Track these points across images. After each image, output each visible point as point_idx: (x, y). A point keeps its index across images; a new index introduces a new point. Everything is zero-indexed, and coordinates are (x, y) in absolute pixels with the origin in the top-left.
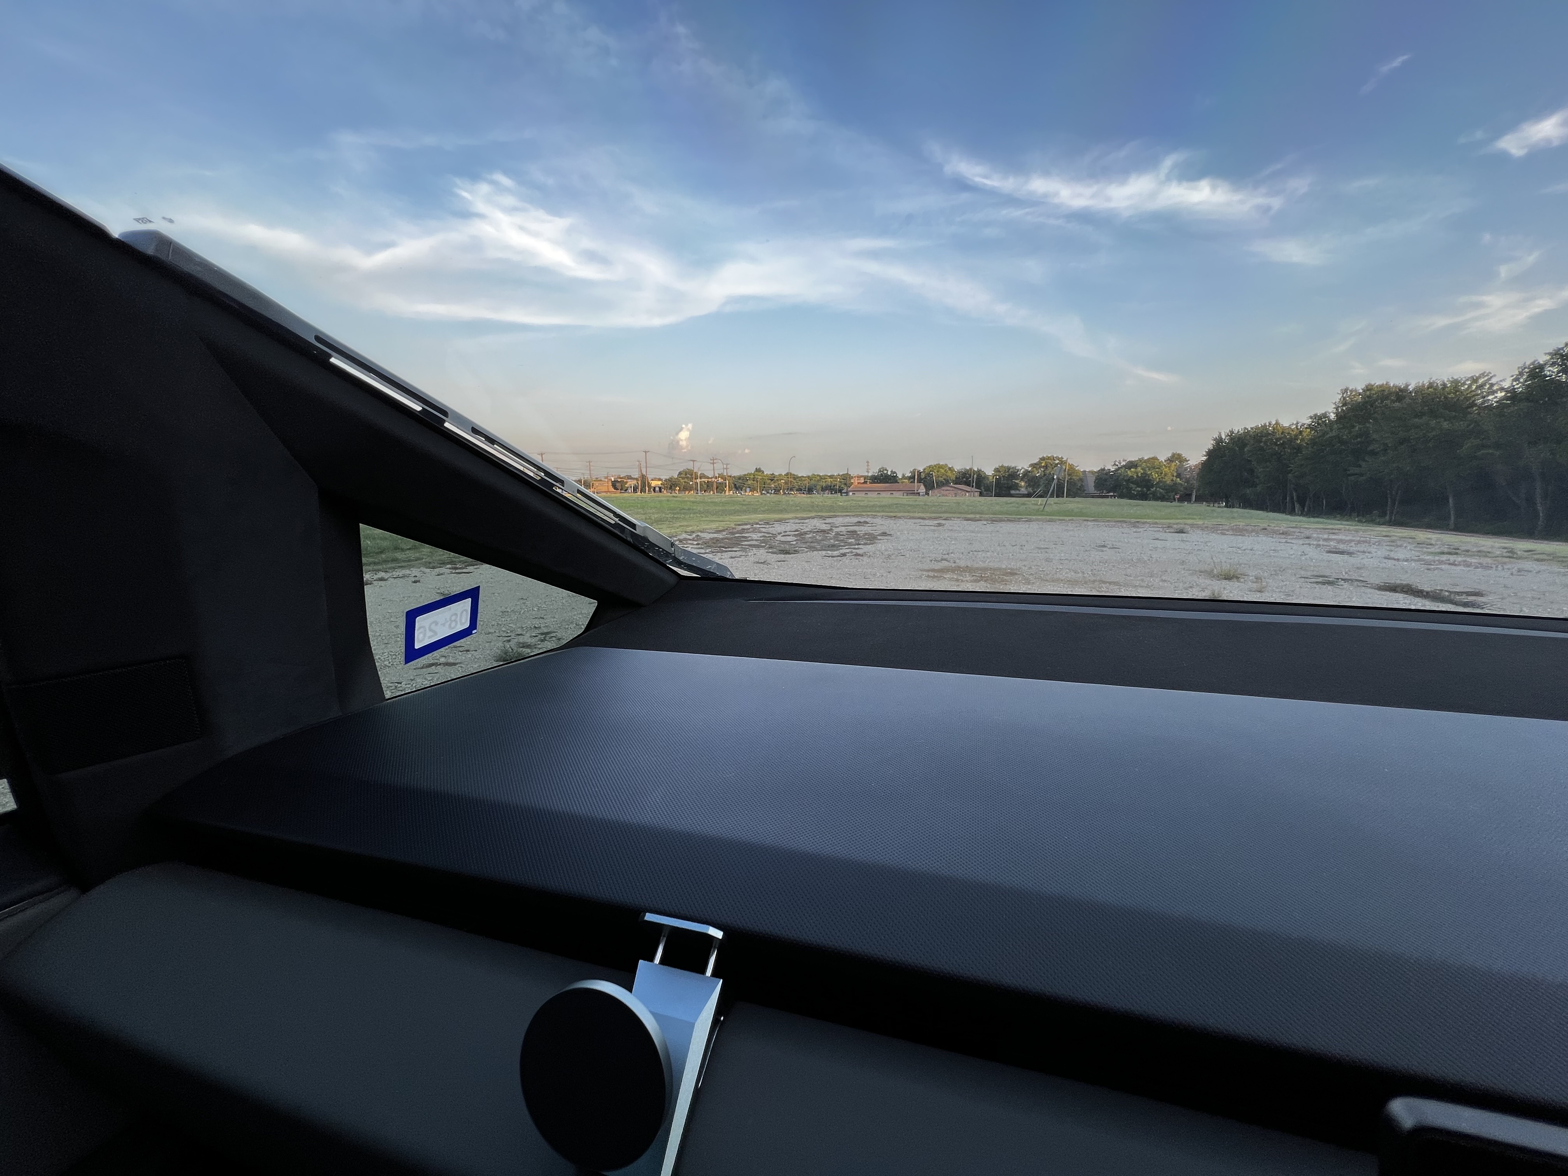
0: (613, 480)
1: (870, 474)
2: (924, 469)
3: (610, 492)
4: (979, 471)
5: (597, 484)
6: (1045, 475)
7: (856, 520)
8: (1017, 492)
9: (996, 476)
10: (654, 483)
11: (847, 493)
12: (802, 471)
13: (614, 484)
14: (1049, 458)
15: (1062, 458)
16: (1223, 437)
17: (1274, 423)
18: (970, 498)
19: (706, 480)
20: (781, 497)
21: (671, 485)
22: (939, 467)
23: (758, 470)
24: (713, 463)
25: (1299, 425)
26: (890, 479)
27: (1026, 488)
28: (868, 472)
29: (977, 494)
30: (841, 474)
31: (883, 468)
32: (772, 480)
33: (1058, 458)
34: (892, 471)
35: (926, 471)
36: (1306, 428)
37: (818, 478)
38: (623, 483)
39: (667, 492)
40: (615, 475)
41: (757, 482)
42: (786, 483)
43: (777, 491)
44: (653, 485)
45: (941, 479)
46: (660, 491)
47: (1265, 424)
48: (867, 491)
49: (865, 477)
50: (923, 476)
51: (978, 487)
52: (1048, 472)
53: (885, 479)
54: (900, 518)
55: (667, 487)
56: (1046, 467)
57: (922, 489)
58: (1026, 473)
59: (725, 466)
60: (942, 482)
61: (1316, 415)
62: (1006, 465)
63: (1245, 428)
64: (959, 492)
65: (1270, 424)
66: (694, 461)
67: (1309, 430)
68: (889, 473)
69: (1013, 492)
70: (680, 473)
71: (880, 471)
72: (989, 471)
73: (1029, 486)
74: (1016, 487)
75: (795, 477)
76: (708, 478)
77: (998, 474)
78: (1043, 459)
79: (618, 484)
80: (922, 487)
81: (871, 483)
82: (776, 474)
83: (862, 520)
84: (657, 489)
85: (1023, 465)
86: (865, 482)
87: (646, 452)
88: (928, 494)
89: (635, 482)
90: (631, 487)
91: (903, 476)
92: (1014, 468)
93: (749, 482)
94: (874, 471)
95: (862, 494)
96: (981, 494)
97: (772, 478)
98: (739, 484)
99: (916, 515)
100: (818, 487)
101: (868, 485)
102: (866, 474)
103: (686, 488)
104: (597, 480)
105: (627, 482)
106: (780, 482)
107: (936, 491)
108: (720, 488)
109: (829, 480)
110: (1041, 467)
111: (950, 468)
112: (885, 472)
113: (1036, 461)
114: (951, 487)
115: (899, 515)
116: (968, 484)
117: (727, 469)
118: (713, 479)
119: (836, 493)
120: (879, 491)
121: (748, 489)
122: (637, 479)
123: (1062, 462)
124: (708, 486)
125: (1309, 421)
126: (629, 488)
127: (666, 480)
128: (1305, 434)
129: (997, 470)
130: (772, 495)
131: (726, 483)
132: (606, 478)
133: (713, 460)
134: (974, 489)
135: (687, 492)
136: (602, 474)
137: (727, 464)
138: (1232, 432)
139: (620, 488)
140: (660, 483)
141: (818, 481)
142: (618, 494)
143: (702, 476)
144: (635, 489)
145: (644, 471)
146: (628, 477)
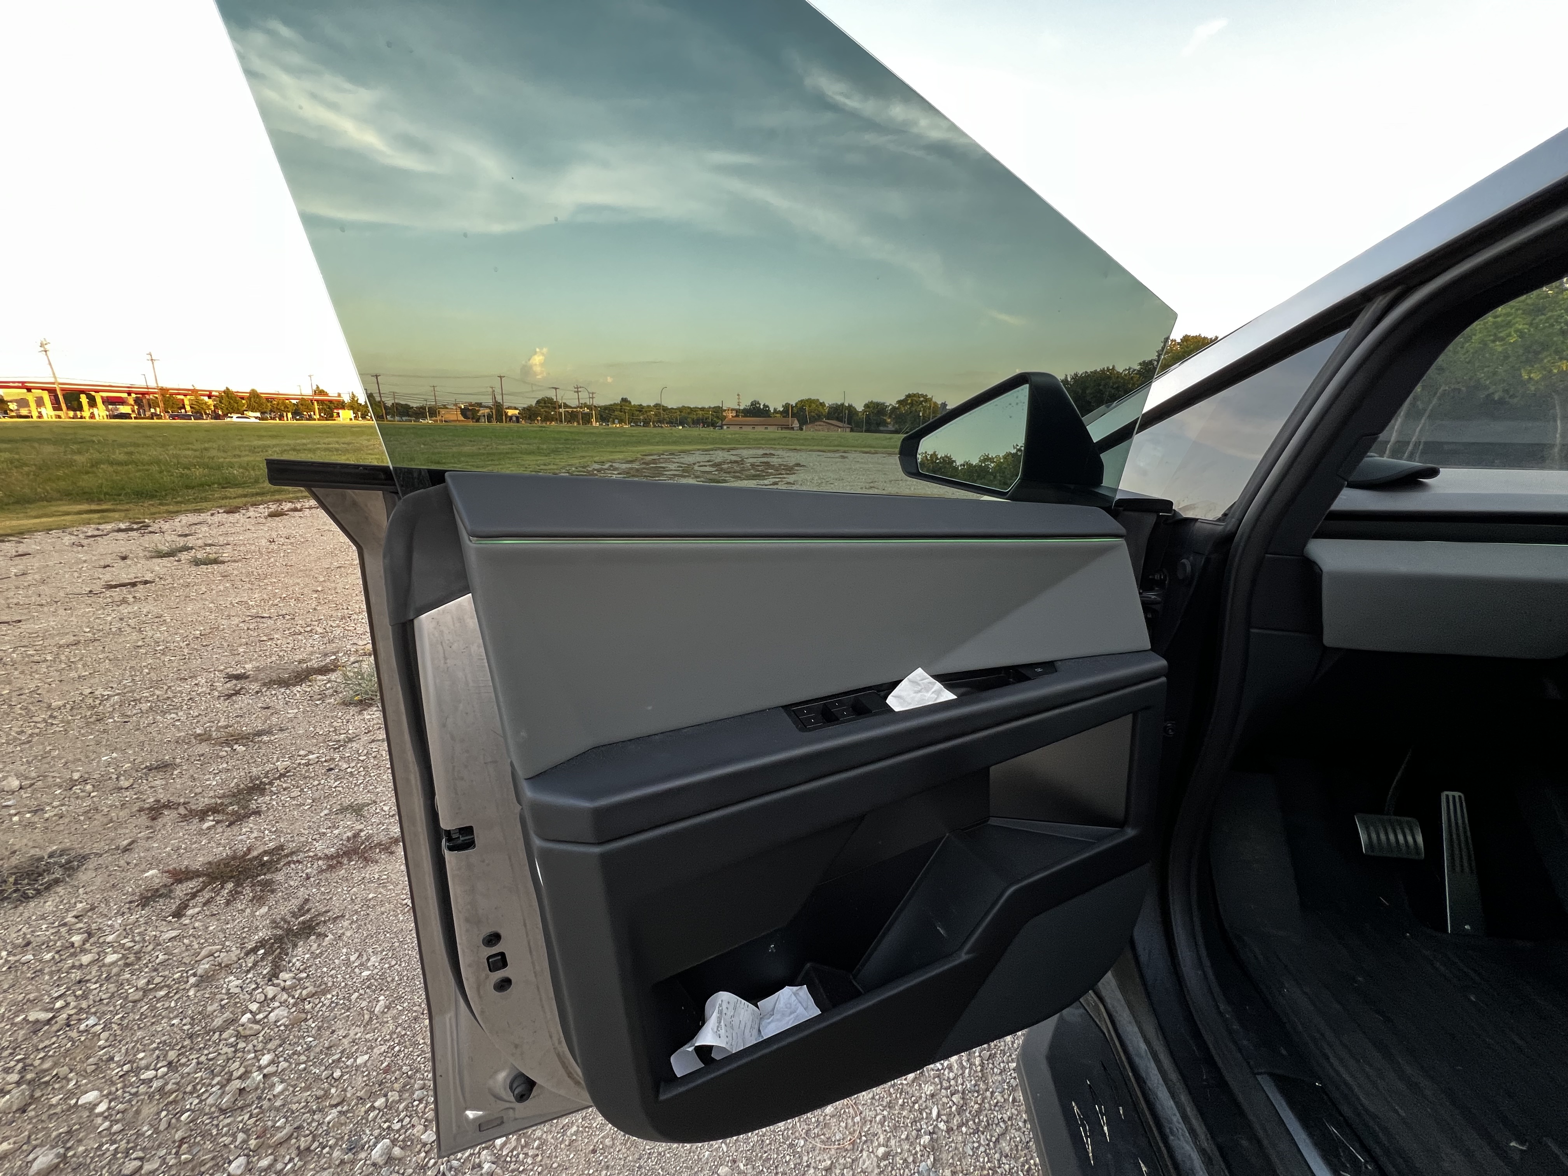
0: (463, 407)
1: (742, 408)
2: (796, 404)
3: (459, 421)
4: (850, 406)
5: (443, 412)
6: (911, 412)
7: (761, 452)
8: (885, 429)
9: (866, 412)
10: (510, 412)
11: (721, 427)
12: (672, 402)
13: (464, 412)
14: (914, 395)
15: (926, 396)
16: (1069, 380)
17: (1111, 368)
18: (843, 433)
19: (569, 410)
20: (651, 430)
21: (529, 414)
22: (811, 402)
23: (624, 400)
24: (578, 392)
25: (1131, 370)
26: (762, 413)
27: (893, 426)
28: (739, 405)
29: (848, 430)
30: (712, 406)
31: (755, 401)
32: (640, 411)
33: (922, 395)
34: (764, 405)
35: (798, 405)
36: (1136, 374)
37: (689, 410)
38: (474, 412)
39: (526, 422)
40: (466, 403)
41: (625, 413)
42: (656, 415)
43: (646, 423)
44: (509, 414)
45: (813, 414)
46: (518, 421)
47: (1104, 369)
48: (741, 425)
49: (737, 411)
50: (795, 410)
51: (849, 423)
52: (914, 409)
53: (757, 412)
54: (800, 450)
55: (526, 417)
56: (912, 404)
57: (796, 424)
58: (894, 408)
59: (591, 396)
60: (814, 417)
61: (1144, 362)
62: (875, 400)
63: (1086, 372)
64: (832, 427)
65: (1108, 368)
66: (556, 389)
67: (1138, 376)
68: (762, 407)
69: (881, 428)
70: (538, 402)
71: (752, 404)
72: (860, 408)
73: (896, 423)
74: (885, 424)
75: (665, 409)
76: (571, 407)
77: (867, 410)
78: (909, 396)
79: (469, 413)
80: (796, 421)
81: (743, 417)
82: (644, 404)
83: (768, 452)
84: (514, 419)
85: (891, 400)
86: (737, 416)
87: (501, 377)
88: (801, 429)
89: (487, 411)
90: (484, 416)
91: (775, 410)
92: (884, 404)
93: (616, 413)
94: (745, 404)
95: (737, 428)
96: (852, 430)
97: (640, 409)
98: (606, 414)
99: (815, 448)
100: (689, 420)
101: (740, 419)
102: (738, 407)
103: (547, 418)
104: (445, 407)
105: (479, 411)
106: (648, 414)
107: (809, 426)
108: (587, 419)
109: (701, 412)
110: (907, 404)
111: (821, 404)
112: (758, 405)
113: (903, 398)
114: (824, 422)
115: (798, 447)
116: (839, 419)
117: (593, 398)
118: (579, 409)
119: (708, 426)
120: (754, 425)
121: (616, 421)
122: (490, 408)
123: (927, 400)
124: (572, 416)
125: (1138, 368)
126: (483, 418)
127: (524, 409)
128: (1135, 380)
129: (867, 406)
130: (641, 428)
131: (592, 414)
132: (456, 405)
133: (578, 388)
134: (846, 425)
135: (548, 423)
136: (449, 400)
137: (593, 393)
138: (1076, 375)
139: (471, 416)
140: (517, 412)
141: (689, 413)
142: (471, 423)
143: (566, 406)
144: (489, 418)
145: (499, 399)
146: (480, 405)
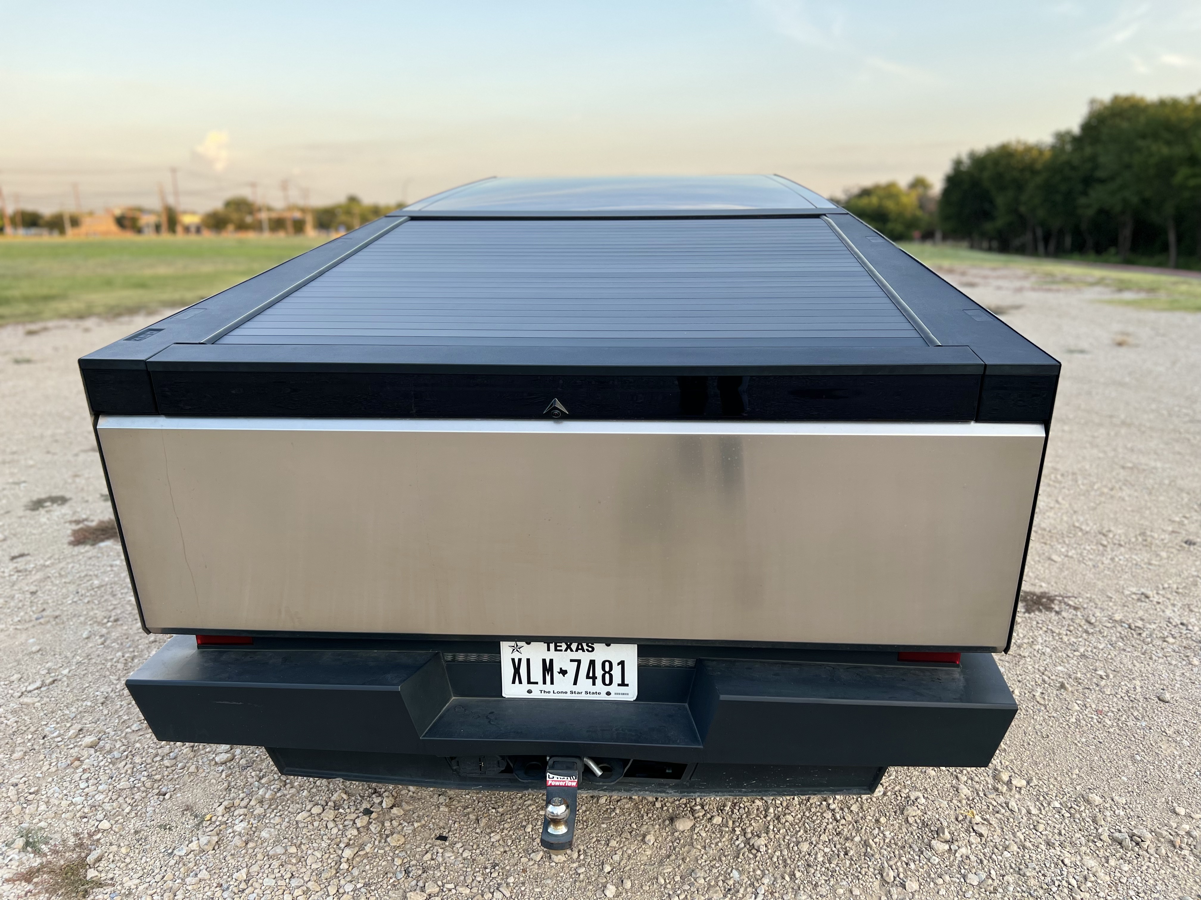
0: (117, 213)
5: (89, 220)
10: (188, 219)
13: (119, 221)
19: (274, 215)
21: (215, 221)
23: (353, 200)
24: (285, 188)
32: (375, 214)
38: (135, 220)
39: (210, 233)
41: (353, 217)
44: (186, 222)
46: (199, 232)
55: (210, 225)
70: (228, 204)
76: (275, 211)
79: (127, 222)
84: (194, 228)
89: (153, 218)
90: (149, 225)
93: (341, 217)
97: (376, 210)
98: (327, 218)
103: (242, 227)
104: (91, 214)
105: (141, 218)
108: (299, 226)
118: (287, 213)
122: (158, 214)
124: (278, 224)
126: (147, 228)
127: (207, 214)
131: (307, 219)
132: (107, 210)
133: (285, 182)
135: (244, 234)
139: (130, 226)
140: (197, 219)
142: (129, 237)
143: (269, 209)
144: (158, 228)
145: (171, 201)
146: (141, 210)
